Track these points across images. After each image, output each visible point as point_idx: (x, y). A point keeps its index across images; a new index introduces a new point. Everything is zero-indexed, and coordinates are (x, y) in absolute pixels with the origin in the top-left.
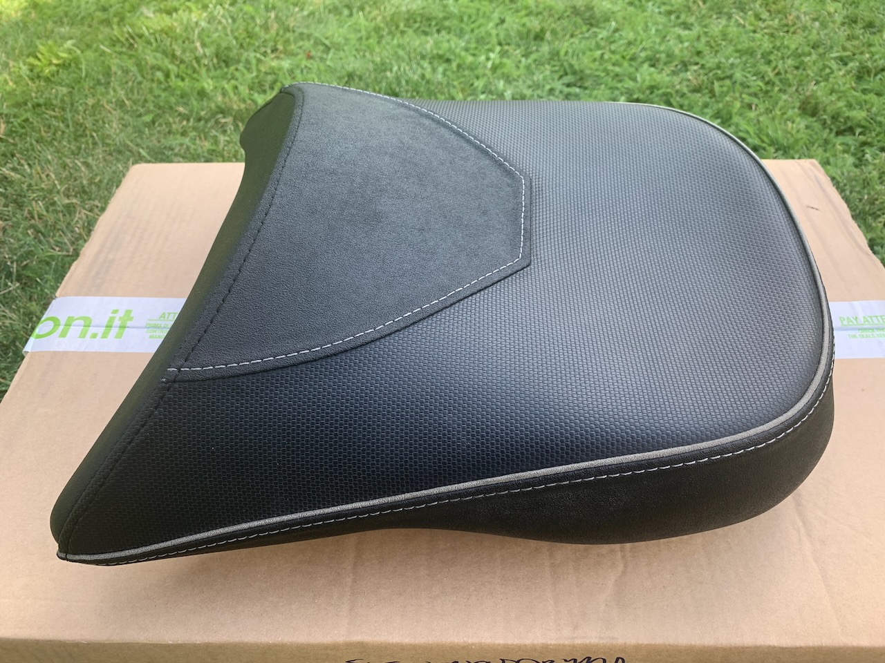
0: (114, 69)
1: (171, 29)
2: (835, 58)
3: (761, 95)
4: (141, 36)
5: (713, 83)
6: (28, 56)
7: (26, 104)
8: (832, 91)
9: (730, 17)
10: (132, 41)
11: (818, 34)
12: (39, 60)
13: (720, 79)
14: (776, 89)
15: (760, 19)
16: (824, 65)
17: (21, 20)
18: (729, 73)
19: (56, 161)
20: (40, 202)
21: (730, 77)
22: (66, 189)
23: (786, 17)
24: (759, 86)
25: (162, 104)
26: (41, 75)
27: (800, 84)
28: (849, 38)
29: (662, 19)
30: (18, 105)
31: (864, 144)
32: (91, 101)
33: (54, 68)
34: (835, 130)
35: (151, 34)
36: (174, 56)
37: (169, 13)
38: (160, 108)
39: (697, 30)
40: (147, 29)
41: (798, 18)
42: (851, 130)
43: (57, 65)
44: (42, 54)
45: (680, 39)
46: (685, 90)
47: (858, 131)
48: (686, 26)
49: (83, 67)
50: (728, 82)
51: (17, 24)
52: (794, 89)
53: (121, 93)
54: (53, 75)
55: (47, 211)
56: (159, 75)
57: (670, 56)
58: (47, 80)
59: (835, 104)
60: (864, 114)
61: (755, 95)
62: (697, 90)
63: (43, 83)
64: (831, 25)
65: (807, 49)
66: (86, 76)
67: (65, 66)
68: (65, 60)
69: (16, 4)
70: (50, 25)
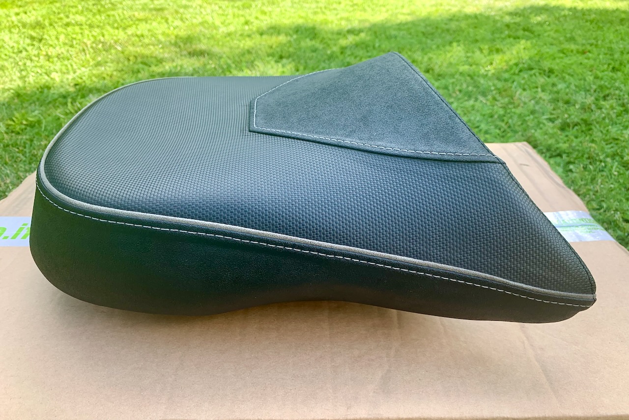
6: (7, 120)
8: (545, 134)
9: (476, 100)
12: (14, 122)
33: (23, 127)
43: (25, 125)
44: (17, 118)
49: (43, 126)
54: (22, 130)
58: (17, 133)
60: (567, 145)
63: (14, 134)
64: (542, 102)
67: (31, 125)
68: (31, 122)
69: (6, 95)
70: (25, 105)
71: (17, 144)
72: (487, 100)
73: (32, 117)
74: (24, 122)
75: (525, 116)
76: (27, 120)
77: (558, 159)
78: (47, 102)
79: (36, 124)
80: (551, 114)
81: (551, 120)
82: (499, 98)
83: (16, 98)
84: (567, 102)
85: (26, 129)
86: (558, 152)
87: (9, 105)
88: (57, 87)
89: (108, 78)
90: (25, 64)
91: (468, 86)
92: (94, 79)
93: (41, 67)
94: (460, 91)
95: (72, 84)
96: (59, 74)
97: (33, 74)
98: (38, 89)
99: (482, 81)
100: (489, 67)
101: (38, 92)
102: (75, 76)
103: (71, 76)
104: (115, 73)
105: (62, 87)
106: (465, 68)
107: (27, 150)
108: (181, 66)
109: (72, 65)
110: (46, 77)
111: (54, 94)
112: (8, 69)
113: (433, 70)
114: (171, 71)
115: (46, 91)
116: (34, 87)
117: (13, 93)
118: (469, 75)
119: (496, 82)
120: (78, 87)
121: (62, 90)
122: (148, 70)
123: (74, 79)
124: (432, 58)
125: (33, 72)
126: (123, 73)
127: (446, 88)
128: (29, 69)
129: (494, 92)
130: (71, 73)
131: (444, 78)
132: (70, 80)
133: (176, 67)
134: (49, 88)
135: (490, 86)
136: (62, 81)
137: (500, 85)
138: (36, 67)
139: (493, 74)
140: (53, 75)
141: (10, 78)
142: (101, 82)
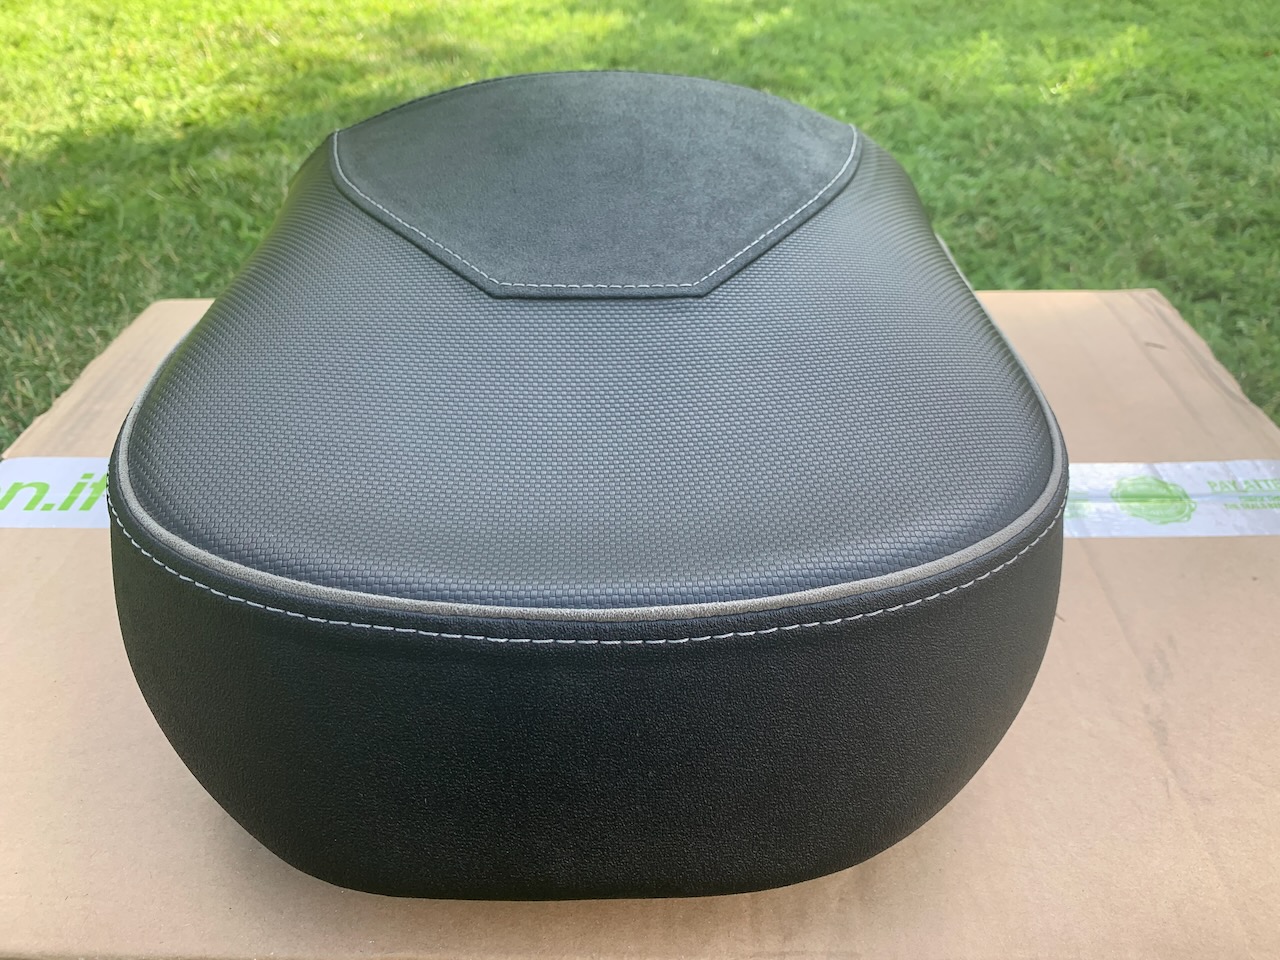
0: (163, 219)
1: (253, 172)
2: (1184, 210)
3: (1081, 253)
4: (207, 181)
5: (1011, 237)
6: (46, 205)
7: (31, 261)
8: (1183, 246)
9: (1032, 163)
10: (194, 188)
11: (1158, 181)
12: (60, 209)
13: (1020, 232)
14: (1103, 247)
15: (1075, 165)
16: (1168, 216)
17: (45, 165)
18: (1035, 223)
19: (61, 330)
20: (27, 381)
21: (1036, 229)
22: (68, 365)
23: (1111, 162)
24: (1077, 241)
25: (224, 260)
26: (60, 227)
27: (1137, 236)
28: (1201, 187)
29: (938, 165)
30: (20, 264)
31: (1235, 313)
32: (123, 258)
33: (80, 220)
34: (1190, 295)
35: (222, 179)
36: (250, 206)
37: (249, 154)
38: (221, 265)
39: (986, 176)
40: (218, 170)
41: (1127, 163)
42: (1214, 295)
43: (84, 216)
45: (963, 185)
46: (973, 245)
47: (1224, 296)
48: (973, 172)
49: (121, 218)
50: (1033, 236)
51: (38, 169)
52: (1128, 245)
53: (169, 248)
54: (77, 227)
55: (36, 394)
56: (225, 224)
57: (950, 207)
58: (69, 235)
59: (1188, 262)
60: (1229, 274)
61: (1074, 252)
62: (993, 245)
63: (60, 237)
64: (1175, 171)
65: (1142, 197)
66: (124, 228)
67: (96, 217)
68: (96, 209)
69: (42, 146)
70: (83, 170)
71: (67, 261)
72: (1054, 164)
73: (97, 199)
74: (82, 210)
75: (1140, 204)
76: (86, 205)
77: (1211, 305)
78: (127, 163)
79: (107, 215)
80: (1196, 198)
81: (1196, 213)
82: (1081, 160)
83: (63, 154)
84: (1229, 171)
85: (84, 225)
86: (1211, 287)
87: (50, 170)
88: (147, 128)
89: (252, 109)
90: (80, 78)
91: (1013, 133)
92: (224, 112)
93: (113, 84)
94: (997, 143)
95: (178, 124)
96: (151, 100)
97: (97, 100)
98: (108, 135)
99: (1044, 121)
100: (1059, 89)
101: (107, 141)
102: (183, 103)
103: (174, 106)
104: (266, 99)
105: (157, 129)
106: (1005, 90)
107: (89, 275)
108: (405, 83)
109: (177, 81)
110: (125, 107)
111: (141, 145)
112: (45, 88)
113: (937, 92)
114: (383, 94)
115: (124, 138)
116: (101, 129)
117: (56, 143)
118: (1017, 107)
119: (1074, 121)
120: (190, 130)
121: (157, 136)
122: (336, 92)
123: (182, 111)
124: (936, 66)
125: (96, 95)
126: (284, 97)
127: (966, 136)
128: (88, 89)
129: (1071, 147)
130: (177, 98)
131: (961, 112)
132: (173, 116)
133: (393, 86)
134: (129, 131)
135: (1061, 133)
136: (157, 117)
137: (1083, 128)
138: (103, 83)
139: (1068, 104)
140: (141, 102)
141: (50, 109)
142: (238, 118)
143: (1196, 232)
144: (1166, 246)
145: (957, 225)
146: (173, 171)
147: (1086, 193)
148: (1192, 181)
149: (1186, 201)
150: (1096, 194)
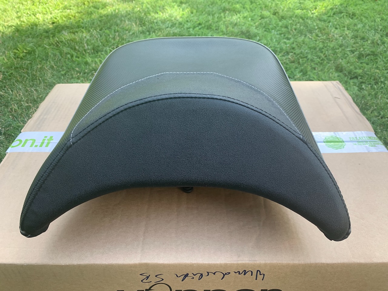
0: (50, 54)
1: (75, 39)
2: (349, 51)
3: (319, 64)
4: (62, 42)
5: (299, 59)
6: (14, 49)
7: (12, 67)
8: (348, 62)
9: (306, 36)
10: (58, 44)
11: (342, 42)
12: (19, 51)
13: (301, 58)
14: (325, 62)
15: (318, 36)
16: (344, 53)
17: (12, 36)
18: (305, 56)
19: (23, 89)
20: (15, 105)
21: (306, 57)
22: (27, 100)
23: (329, 36)
24: (318, 61)
25: (69, 67)
26: (19, 56)
27: (335, 59)
28: (354, 43)
29: (278, 36)
30: (8, 68)
31: (362, 82)
32: (39, 66)
33: (25, 54)
34: (349, 77)
35: (66, 41)
36: (75, 49)
37: (74, 33)
38: (68, 69)
39: (292, 40)
40: (64, 38)
41: (334, 36)
42: (356, 77)
43: (25, 53)
44: (20, 48)
45: (285, 43)
46: (288, 62)
47: (359, 78)
48: (288, 39)
49: (37, 53)
50: (305, 59)
51: (10, 37)
52: (332, 62)
53: (52, 63)
54: (24, 57)
55: (18, 109)
56: (69, 56)
57: (282, 50)
58: (22, 58)
59: (349, 67)
60: (361, 71)
61: (317, 64)
62: (293, 62)
63: (19, 59)
64: (347, 38)
65: (337, 47)
66: (38, 57)
67: (29, 53)
68: (29, 50)
69: (10, 30)
70: (24, 38)
71: (23, 67)
72: (312, 36)
73: (29, 48)
74: (25, 51)
76: (26, 49)
77: (355, 80)
78: (36, 35)
79: (32, 53)
80: (353, 47)
81: (352, 52)
82: (320, 35)
83: (17, 33)
84: (363, 38)
86: (356, 75)
87: (13, 38)
88: (41, 24)
89: (73, 18)
90: (19, 7)
91: (300, 26)
92: (64, 19)
93: (29, 9)
94: (295, 29)
95: (50, 23)
96: (41, 15)
97: (25, 15)
98: (30, 26)
99: (309, 22)
100: (314, 11)
101: (30, 28)
102: (51, 16)
103: (49, 16)
104: (77, 15)
105: (44, 24)
106: (298, 12)
107: (30, 72)
108: (118, 9)
109: (49, 8)
110: (34, 17)
111: (40, 29)
112: (9, 11)
113: (278, 13)
114: (112, 13)
115: (35, 28)
116: (27, 24)
117: (14, 29)
118: (301, 18)
119: (318, 22)
120: (54, 25)
121: (44, 27)
122: (98, 12)
123: (51, 18)
124: (278, 3)
125: (24, 13)
126: (82, 14)
127: (286, 27)
128: (22, 11)
129: (317, 31)
130: (49, 14)
131: (285, 19)
132: (49, 20)
133: (115, 11)
134: (36, 25)
135: (314, 26)
136: (44, 21)
137: (321, 24)
138: (26, 9)
139: (317, 16)
140: (38, 16)
141: (11, 18)
142: (69, 21)
143: (352, 58)
144: (343, 62)
145: (283, 56)
146: (51, 38)
147: (321, 46)
148: (352, 41)
149: (350, 48)
150: (324, 46)
